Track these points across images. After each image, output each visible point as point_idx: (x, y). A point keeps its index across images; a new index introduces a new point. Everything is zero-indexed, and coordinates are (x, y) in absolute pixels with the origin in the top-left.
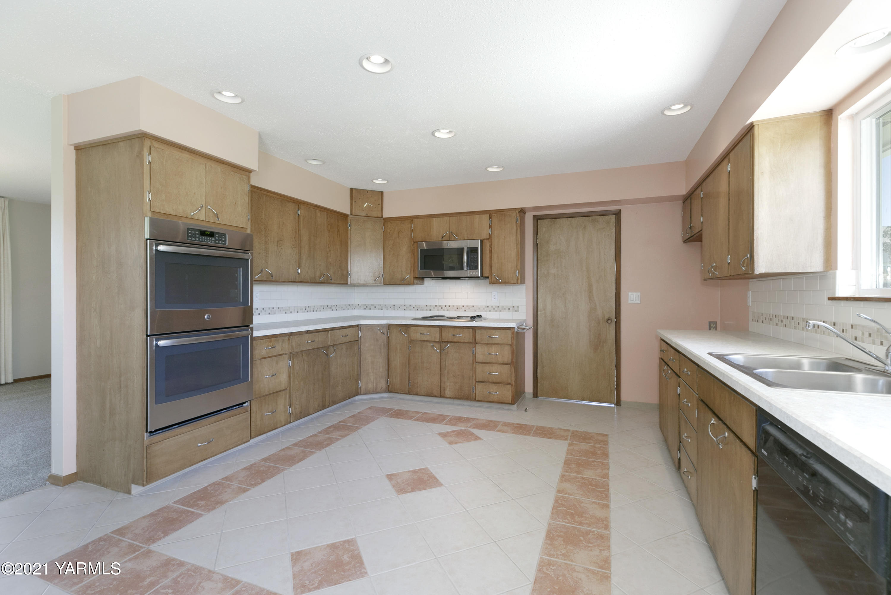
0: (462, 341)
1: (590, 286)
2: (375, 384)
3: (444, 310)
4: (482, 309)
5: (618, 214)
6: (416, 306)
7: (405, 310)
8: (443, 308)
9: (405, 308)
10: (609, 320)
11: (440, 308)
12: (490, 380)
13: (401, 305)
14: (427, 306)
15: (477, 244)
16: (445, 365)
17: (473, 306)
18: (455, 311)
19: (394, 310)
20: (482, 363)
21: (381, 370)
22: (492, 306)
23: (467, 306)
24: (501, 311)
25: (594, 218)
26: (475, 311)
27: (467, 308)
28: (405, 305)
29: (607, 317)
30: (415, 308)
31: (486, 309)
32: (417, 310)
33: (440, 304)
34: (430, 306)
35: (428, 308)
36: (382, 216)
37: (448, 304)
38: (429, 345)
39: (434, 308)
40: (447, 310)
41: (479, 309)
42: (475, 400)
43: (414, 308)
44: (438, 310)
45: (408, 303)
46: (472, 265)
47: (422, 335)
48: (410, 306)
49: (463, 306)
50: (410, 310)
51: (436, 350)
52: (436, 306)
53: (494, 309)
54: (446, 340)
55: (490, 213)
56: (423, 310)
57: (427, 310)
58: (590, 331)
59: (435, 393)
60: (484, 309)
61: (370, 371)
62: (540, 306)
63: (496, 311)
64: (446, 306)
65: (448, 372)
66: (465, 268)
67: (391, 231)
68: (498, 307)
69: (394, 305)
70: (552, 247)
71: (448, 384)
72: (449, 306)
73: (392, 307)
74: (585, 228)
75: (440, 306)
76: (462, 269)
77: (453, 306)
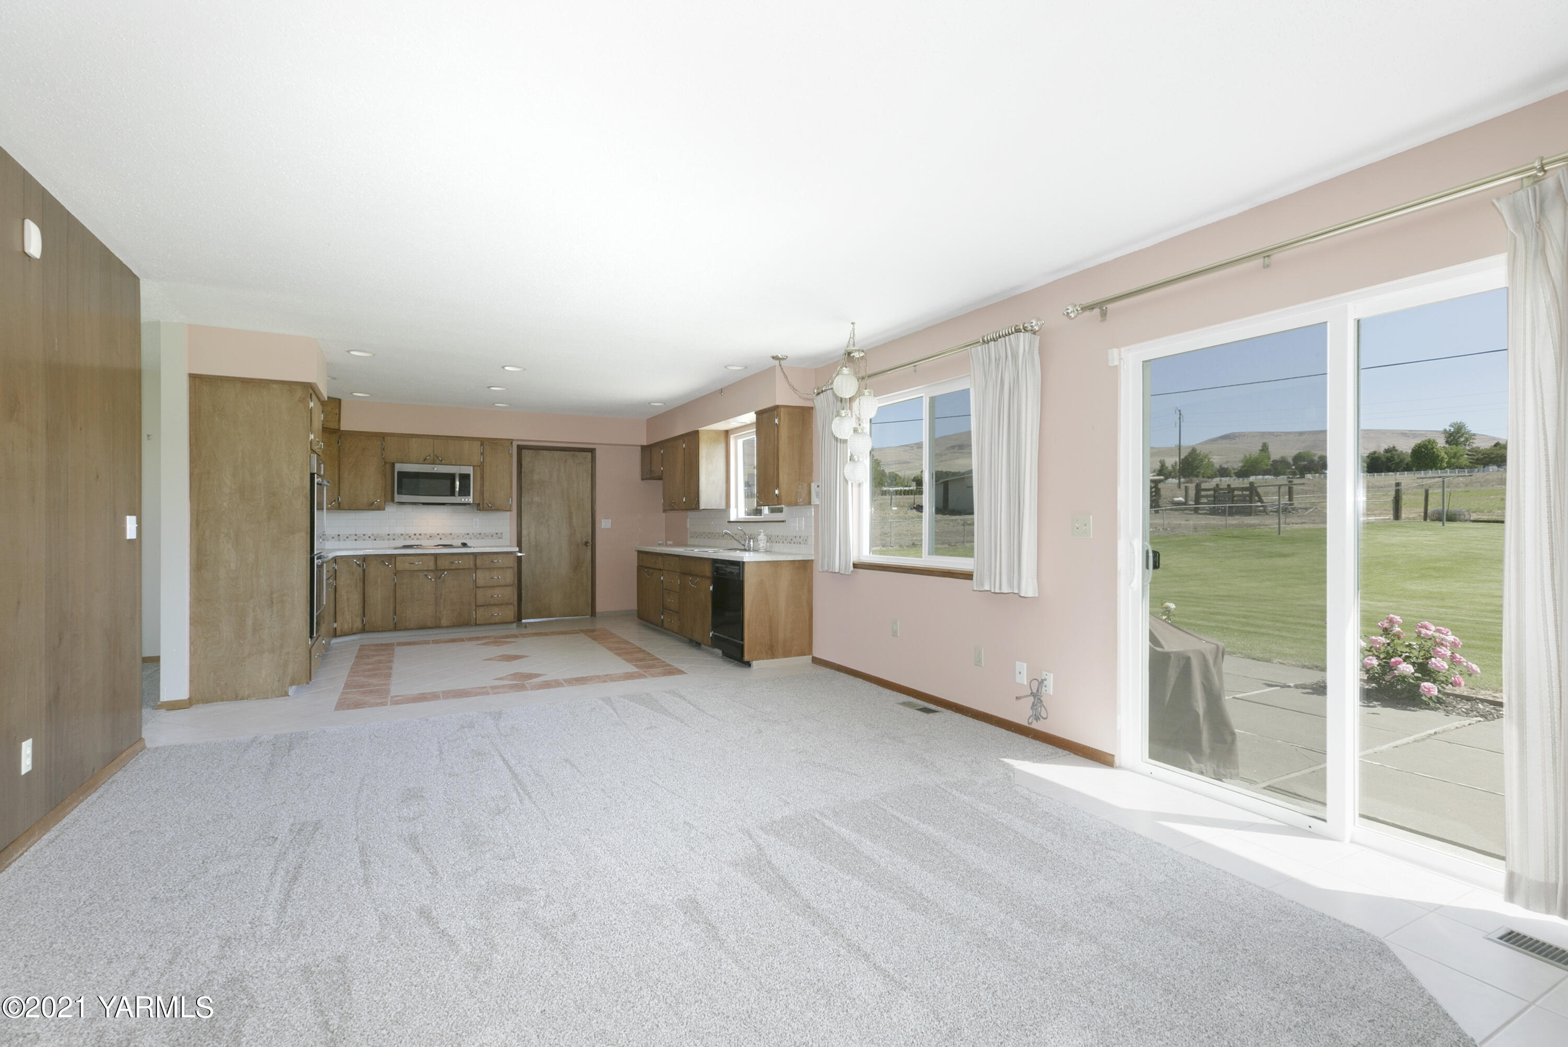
0: (461, 567)
1: (570, 513)
2: (350, 624)
3: (413, 539)
4: (461, 536)
5: (592, 451)
6: (372, 535)
7: (356, 540)
8: (412, 537)
9: (356, 538)
10: (586, 543)
11: (408, 537)
12: (492, 603)
13: (350, 535)
14: (389, 535)
15: (469, 470)
16: (441, 594)
17: (451, 534)
18: (428, 539)
19: (339, 540)
20: (483, 587)
21: (357, 607)
22: (473, 534)
23: (443, 534)
24: (483, 538)
25: (573, 453)
26: (453, 539)
27: (443, 536)
28: (356, 535)
29: (585, 540)
30: (372, 537)
31: (465, 536)
32: (375, 540)
33: (407, 533)
34: (394, 535)
35: (391, 537)
36: (339, 427)
37: (418, 532)
38: (421, 574)
39: (399, 537)
40: (418, 539)
41: (458, 536)
42: (476, 625)
43: (370, 537)
44: (405, 539)
45: (360, 532)
46: (465, 491)
47: (412, 565)
48: (364, 535)
49: (438, 534)
50: (364, 540)
51: (431, 579)
52: (402, 535)
53: (475, 536)
54: (443, 568)
55: (483, 441)
56: (383, 540)
57: (389, 539)
58: (570, 554)
59: (429, 624)
60: (463, 536)
61: (346, 609)
62: (524, 532)
63: (478, 539)
64: (415, 535)
65: (444, 600)
66: (457, 494)
67: (351, 446)
68: (480, 534)
69: (339, 535)
70: (536, 477)
71: (445, 613)
72: (420, 535)
73: (336, 538)
74: (565, 462)
75: (407, 534)
76: (452, 494)
77: (426, 534)
